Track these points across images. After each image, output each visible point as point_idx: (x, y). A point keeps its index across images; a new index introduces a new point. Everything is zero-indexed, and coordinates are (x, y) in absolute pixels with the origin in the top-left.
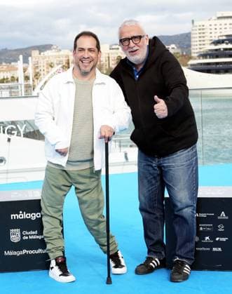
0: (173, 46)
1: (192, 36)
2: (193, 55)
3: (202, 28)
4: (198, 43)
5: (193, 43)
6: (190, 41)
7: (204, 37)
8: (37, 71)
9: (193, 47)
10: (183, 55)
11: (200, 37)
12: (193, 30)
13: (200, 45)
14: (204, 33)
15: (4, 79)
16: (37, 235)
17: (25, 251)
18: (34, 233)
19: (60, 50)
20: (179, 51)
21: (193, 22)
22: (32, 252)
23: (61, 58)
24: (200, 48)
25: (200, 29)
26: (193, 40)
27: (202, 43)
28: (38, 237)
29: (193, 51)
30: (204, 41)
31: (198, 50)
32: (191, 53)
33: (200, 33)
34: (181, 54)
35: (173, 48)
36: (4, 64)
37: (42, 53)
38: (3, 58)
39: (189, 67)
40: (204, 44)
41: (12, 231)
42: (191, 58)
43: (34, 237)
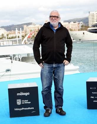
0: (81, 22)
1: (89, 18)
2: (90, 26)
3: (93, 15)
4: (92, 21)
5: (89, 21)
6: (88, 20)
7: (94, 18)
8: (26, 33)
9: (89, 23)
10: (85, 26)
11: (92, 19)
12: (89, 16)
13: (92, 22)
14: (94, 17)
15: (12, 37)
16: (28, 102)
17: (23, 109)
18: (26, 101)
19: (35, 25)
20: (84, 24)
21: (89, 12)
22: (26, 109)
23: (36, 28)
24: (92, 23)
25: (92, 15)
26: (89, 20)
27: (93, 21)
28: (28, 103)
29: (89, 24)
30: (94, 20)
31: (92, 24)
32: (88, 25)
33: (92, 17)
34: (85, 25)
35: (81, 23)
36: (12, 31)
37: (28, 26)
38: (12, 28)
39: (88, 31)
40: (94, 22)
41: (18, 100)
42: (88, 27)
43: (27, 103)
